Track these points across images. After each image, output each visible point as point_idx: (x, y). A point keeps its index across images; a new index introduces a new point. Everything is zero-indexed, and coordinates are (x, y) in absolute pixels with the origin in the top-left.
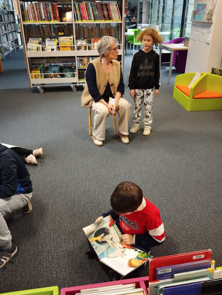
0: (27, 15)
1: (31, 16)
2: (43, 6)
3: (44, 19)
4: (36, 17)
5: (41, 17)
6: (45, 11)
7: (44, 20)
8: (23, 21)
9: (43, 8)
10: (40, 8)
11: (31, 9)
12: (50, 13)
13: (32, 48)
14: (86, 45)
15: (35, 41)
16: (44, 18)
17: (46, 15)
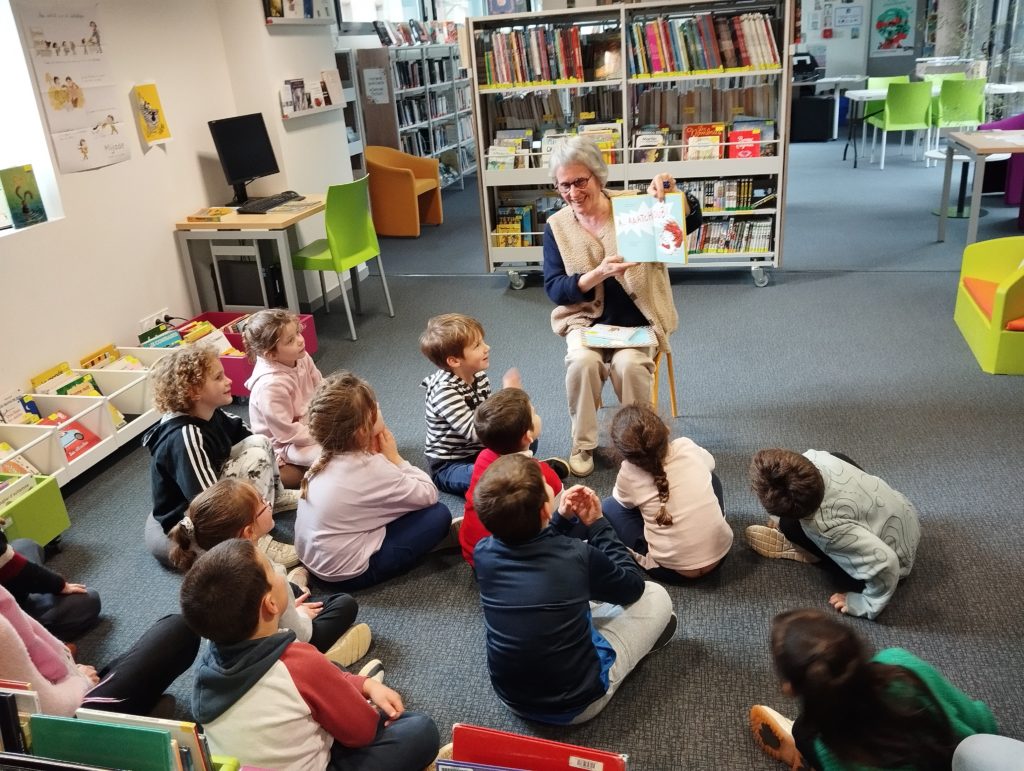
0: (492, 67)
1: (502, 69)
2: (537, 38)
3: (539, 76)
4: (516, 71)
5: (531, 71)
6: (544, 53)
7: (540, 78)
8: (479, 83)
9: (538, 45)
10: (528, 46)
11: (503, 49)
12: (556, 58)
13: (501, 160)
14: (663, 147)
15: (511, 141)
16: (538, 72)
17: (545, 65)
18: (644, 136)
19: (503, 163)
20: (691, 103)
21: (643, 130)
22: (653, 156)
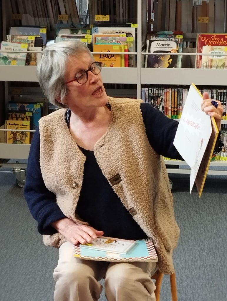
13: (13, 56)
14: (177, 54)
15: (24, 37)
18: (158, 42)
19: (15, 59)
20: (205, 13)
21: (157, 36)
22: (166, 61)
